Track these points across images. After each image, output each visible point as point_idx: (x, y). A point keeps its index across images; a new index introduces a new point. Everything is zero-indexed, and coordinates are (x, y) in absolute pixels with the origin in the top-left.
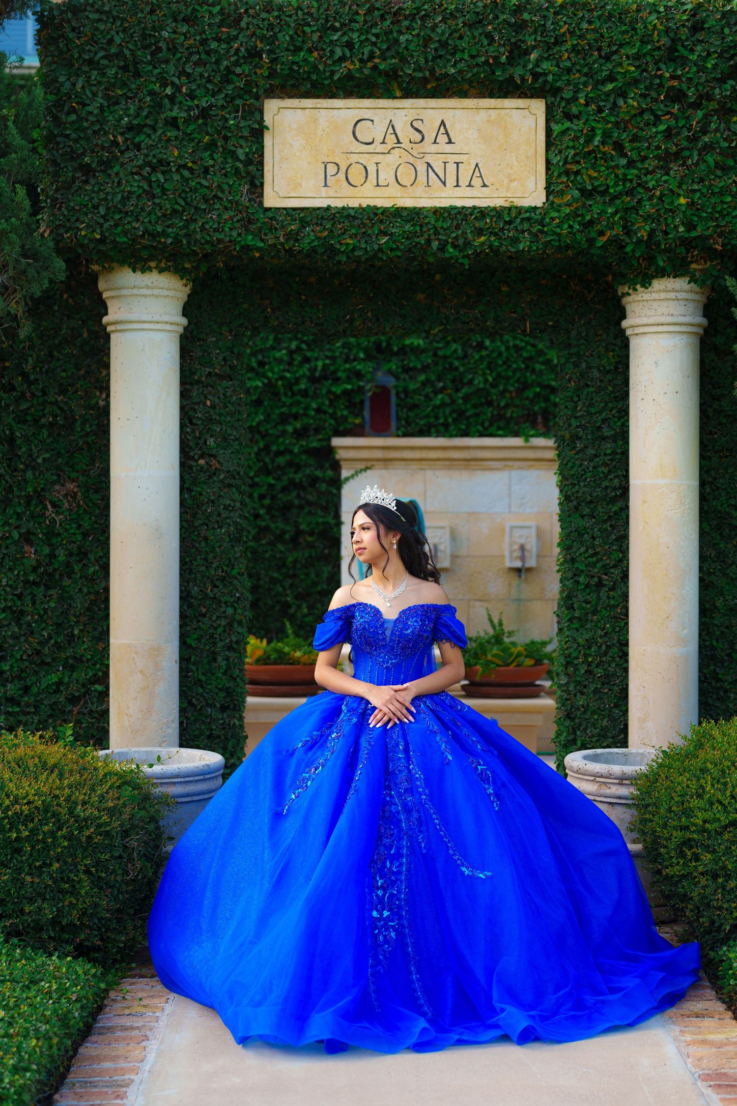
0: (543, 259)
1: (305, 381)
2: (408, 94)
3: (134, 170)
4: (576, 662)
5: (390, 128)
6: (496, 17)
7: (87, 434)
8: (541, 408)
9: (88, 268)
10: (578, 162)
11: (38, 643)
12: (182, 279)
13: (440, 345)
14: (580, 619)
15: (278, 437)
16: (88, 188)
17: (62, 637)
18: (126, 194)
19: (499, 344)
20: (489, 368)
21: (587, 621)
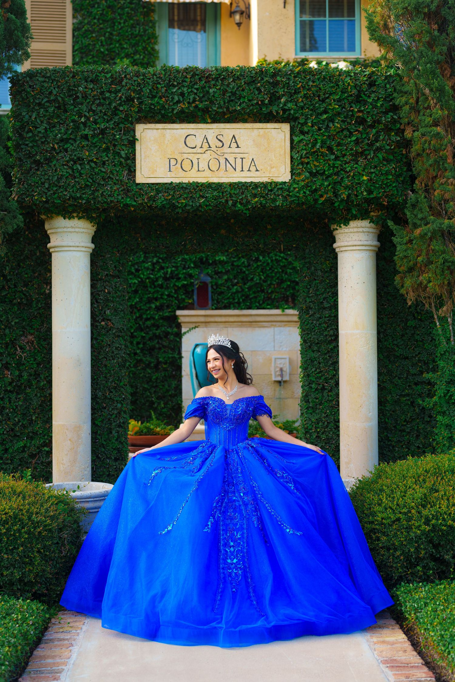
0: (290, 210)
1: (161, 279)
2: (214, 121)
3: (64, 163)
4: (311, 431)
5: (205, 139)
6: (262, 79)
7: (39, 309)
8: (290, 293)
9: (39, 217)
10: (308, 158)
11: (12, 425)
12: (91, 223)
13: (235, 259)
14: (312, 408)
15: (147, 310)
16: (39, 173)
17: (26, 421)
18: (59, 176)
19: (267, 258)
20: (262, 272)
21: (316, 408)
